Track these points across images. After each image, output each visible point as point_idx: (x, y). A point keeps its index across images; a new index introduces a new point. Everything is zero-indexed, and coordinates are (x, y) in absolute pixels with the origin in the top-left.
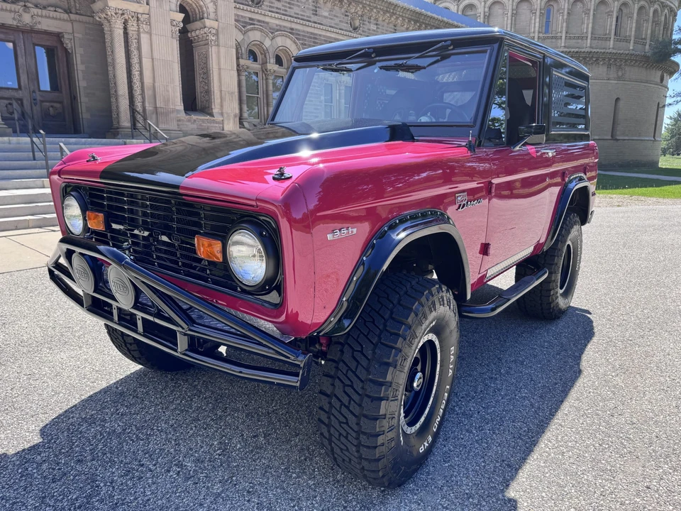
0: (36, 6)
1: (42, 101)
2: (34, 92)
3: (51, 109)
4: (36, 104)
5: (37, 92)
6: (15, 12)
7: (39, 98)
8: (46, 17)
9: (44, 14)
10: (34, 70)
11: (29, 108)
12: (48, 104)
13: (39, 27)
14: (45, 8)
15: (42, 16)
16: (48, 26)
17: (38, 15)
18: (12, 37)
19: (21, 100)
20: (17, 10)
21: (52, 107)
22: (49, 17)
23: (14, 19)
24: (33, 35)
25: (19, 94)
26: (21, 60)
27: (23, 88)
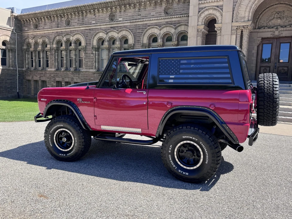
0: (282, 27)
1: (278, 67)
2: (276, 63)
3: (282, 70)
4: (275, 68)
5: (277, 63)
6: (272, 31)
7: (277, 65)
8: (285, 30)
9: (284, 30)
10: (278, 54)
11: (272, 70)
12: (281, 68)
13: (281, 35)
14: (286, 27)
15: (283, 31)
16: (286, 34)
17: (282, 31)
18: (271, 42)
19: (270, 67)
20: (273, 30)
21: (283, 69)
22: (287, 30)
23: (271, 34)
24: (281, 39)
25: (270, 65)
26: (273, 50)
27: (271, 62)
